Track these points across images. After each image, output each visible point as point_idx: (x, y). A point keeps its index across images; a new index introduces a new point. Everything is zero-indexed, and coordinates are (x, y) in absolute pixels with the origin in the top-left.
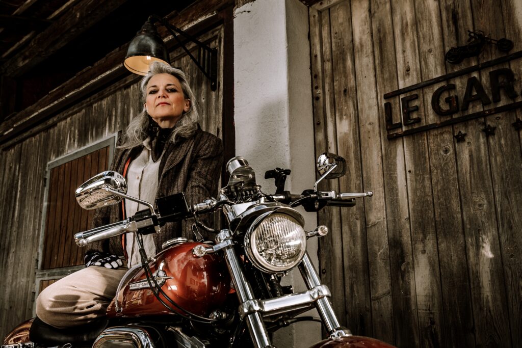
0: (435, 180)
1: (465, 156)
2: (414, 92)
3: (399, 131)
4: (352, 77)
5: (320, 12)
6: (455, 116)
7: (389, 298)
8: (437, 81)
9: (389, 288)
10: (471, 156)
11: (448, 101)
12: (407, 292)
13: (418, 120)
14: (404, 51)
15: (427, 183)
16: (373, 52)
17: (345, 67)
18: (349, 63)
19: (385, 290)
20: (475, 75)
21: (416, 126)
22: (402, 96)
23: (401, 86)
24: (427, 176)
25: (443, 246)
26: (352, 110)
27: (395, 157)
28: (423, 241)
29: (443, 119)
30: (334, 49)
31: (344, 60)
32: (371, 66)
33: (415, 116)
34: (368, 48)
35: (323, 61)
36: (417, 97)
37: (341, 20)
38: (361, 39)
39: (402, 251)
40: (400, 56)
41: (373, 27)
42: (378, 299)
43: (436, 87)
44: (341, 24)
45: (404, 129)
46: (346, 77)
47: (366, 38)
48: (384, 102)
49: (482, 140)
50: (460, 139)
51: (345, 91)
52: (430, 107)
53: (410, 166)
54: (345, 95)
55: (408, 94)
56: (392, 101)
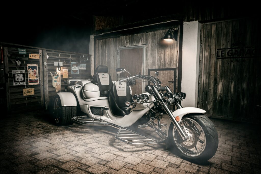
0: (225, 68)
1: (232, 65)
2: (224, 50)
3: (219, 57)
4: (210, 43)
5: (204, 25)
6: (232, 57)
7: (213, 90)
8: (229, 49)
9: (213, 88)
10: (233, 65)
11: (231, 53)
12: (217, 89)
13: (224, 56)
14: (223, 40)
15: (224, 69)
16: (216, 38)
17: (209, 40)
18: (210, 39)
19: (212, 88)
20: (237, 49)
21: (223, 57)
22: (221, 50)
23: (221, 48)
24: (224, 68)
25: (225, 81)
26: (209, 50)
27: (218, 62)
28: (221, 80)
29: (229, 57)
30: (207, 35)
31: (209, 39)
32: (215, 42)
33: (223, 55)
34: (215, 37)
35: (203, 37)
36: (224, 51)
37: (209, 28)
38: (213, 34)
39: (217, 81)
40: (222, 41)
41: (217, 32)
42: (211, 90)
43: (229, 50)
44: (209, 30)
45: (221, 57)
46: (209, 42)
47: (215, 35)
48: (217, 51)
49: (236, 62)
50: (232, 61)
51: (208, 46)
52: (227, 54)
53: (220, 65)
54: (208, 47)
55: (222, 50)
56: (219, 50)
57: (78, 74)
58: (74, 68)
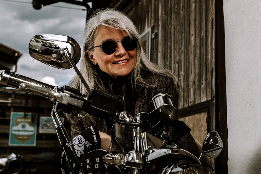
57: (35, 145)
58: (21, 129)
